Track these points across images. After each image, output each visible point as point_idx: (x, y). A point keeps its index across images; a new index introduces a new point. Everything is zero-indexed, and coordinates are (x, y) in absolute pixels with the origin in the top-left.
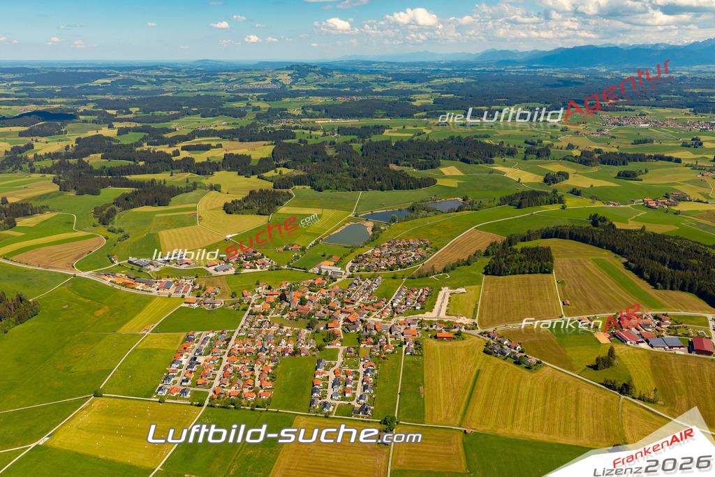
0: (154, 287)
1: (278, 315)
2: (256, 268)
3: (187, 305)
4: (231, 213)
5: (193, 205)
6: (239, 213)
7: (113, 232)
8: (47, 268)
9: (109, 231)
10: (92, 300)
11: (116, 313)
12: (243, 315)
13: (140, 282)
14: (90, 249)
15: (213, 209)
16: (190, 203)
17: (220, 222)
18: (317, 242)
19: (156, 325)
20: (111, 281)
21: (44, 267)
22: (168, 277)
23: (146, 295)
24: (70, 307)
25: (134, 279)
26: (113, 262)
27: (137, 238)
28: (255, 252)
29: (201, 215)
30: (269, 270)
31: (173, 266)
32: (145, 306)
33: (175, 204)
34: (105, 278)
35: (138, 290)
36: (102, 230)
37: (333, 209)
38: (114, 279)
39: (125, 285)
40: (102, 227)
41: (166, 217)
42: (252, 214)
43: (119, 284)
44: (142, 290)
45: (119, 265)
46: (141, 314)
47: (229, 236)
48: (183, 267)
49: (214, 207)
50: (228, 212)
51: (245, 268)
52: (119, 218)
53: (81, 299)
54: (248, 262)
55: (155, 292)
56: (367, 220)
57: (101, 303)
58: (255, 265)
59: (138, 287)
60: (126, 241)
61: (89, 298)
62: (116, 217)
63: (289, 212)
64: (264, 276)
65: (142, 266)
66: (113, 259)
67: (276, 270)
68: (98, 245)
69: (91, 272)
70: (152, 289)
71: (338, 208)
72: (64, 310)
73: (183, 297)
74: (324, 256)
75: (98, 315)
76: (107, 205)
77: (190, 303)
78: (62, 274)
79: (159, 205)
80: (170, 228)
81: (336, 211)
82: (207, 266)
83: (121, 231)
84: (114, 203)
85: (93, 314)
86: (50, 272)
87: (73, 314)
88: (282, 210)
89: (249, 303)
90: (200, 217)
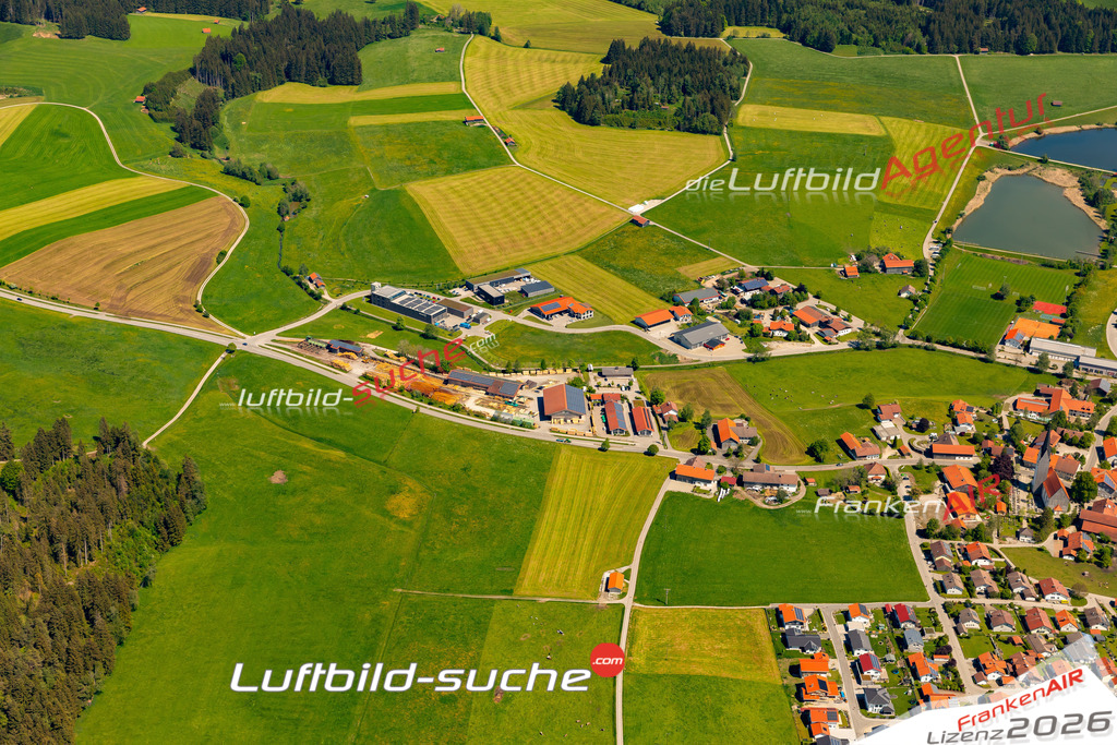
0: (522, 406)
1: (1025, 541)
2: (803, 338)
3: (686, 488)
4: (593, 123)
5: (448, 88)
6: (619, 124)
7: (244, 176)
8: (126, 316)
9: (228, 172)
10: (346, 449)
11: (462, 510)
12: (901, 535)
13: (464, 385)
14: (216, 244)
15: (525, 106)
16: (434, 79)
17: (579, 155)
18: (944, 243)
19: (635, 567)
20: (365, 376)
21: (112, 309)
22: (543, 367)
23: (519, 440)
24: (297, 481)
25: (434, 370)
26: (317, 297)
27: (343, 206)
28: (768, 277)
29: (505, 128)
30: (857, 347)
31: (523, 317)
32: (542, 483)
33: (382, 82)
34: (337, 359)
35: (478, 415)
36: (204, 170)
37: (907, 116)
38: (370, 369)
39: (425, 395)
40: (196, 154)
41: (387, 128)
42: (661, 125)
43: (400, 391)
44: (494, 419)
45: (343, 308)
46: (548, 515)
47: (637, 210)
48: (560, 324)
49: (521, 96)
50: (579, 116)
51: (768, 336)
52: (236, 127)
53: (308, 445)
54: (767, 313)
55: (542, 431)
56: (1043, 161)
57: (385, 463)
58: (797, 328)
59: (471, 404)
60: (306, 213)
61: (331, 444)
62: (224, 120)
63: (775, 124)
64: (856, 370)
65: (428, 319)
66: (312, 287)
67: (880, 346)
68: (230, 231)
69: (271, 334)
70: (522, 415)
71: (925, 115)
72: (281, 490)
73: (650, 452)
74: (998, 297)
75: (404, 515)
76: (176, 78)
77: (692, 480)
78: (187, 341)
79: (332, 82)
80: (432, 175)
81: (924, 125)
82: (635, 323)
83: (270, 176)
84: (193, 71)
85: (386, 513)
86: (144, 333)
87: (319, 509)
88: (748, 114)
89: (889, 487)
90: (501, 133)
